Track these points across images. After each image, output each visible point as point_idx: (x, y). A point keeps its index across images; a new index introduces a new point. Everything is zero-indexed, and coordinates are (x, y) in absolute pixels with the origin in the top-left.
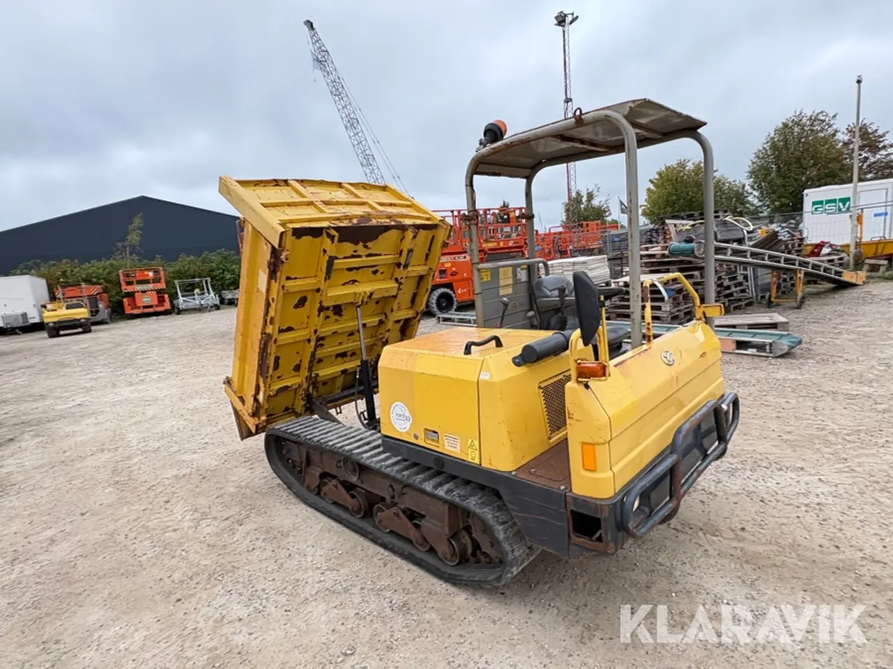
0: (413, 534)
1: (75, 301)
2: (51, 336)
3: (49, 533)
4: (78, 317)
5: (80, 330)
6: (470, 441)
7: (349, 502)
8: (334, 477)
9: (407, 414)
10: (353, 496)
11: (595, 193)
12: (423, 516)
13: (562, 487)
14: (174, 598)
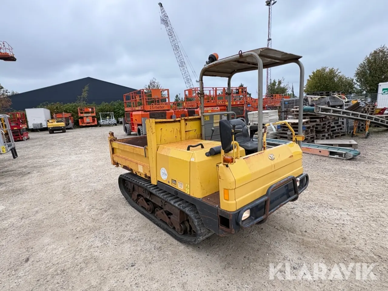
0: (168, 221)
1: (60, 119)
2: (50, 133)
3: (36, 209)
4: (61, 126)
5: (61, 131)
6: (187, 185)
7: (147, 206)
8: (142, 196)
9: (166, 173)
10: (148, 204)
11: (282, 81)
12: (172, 214)
13: (217, 206)
14: (76, 237)
